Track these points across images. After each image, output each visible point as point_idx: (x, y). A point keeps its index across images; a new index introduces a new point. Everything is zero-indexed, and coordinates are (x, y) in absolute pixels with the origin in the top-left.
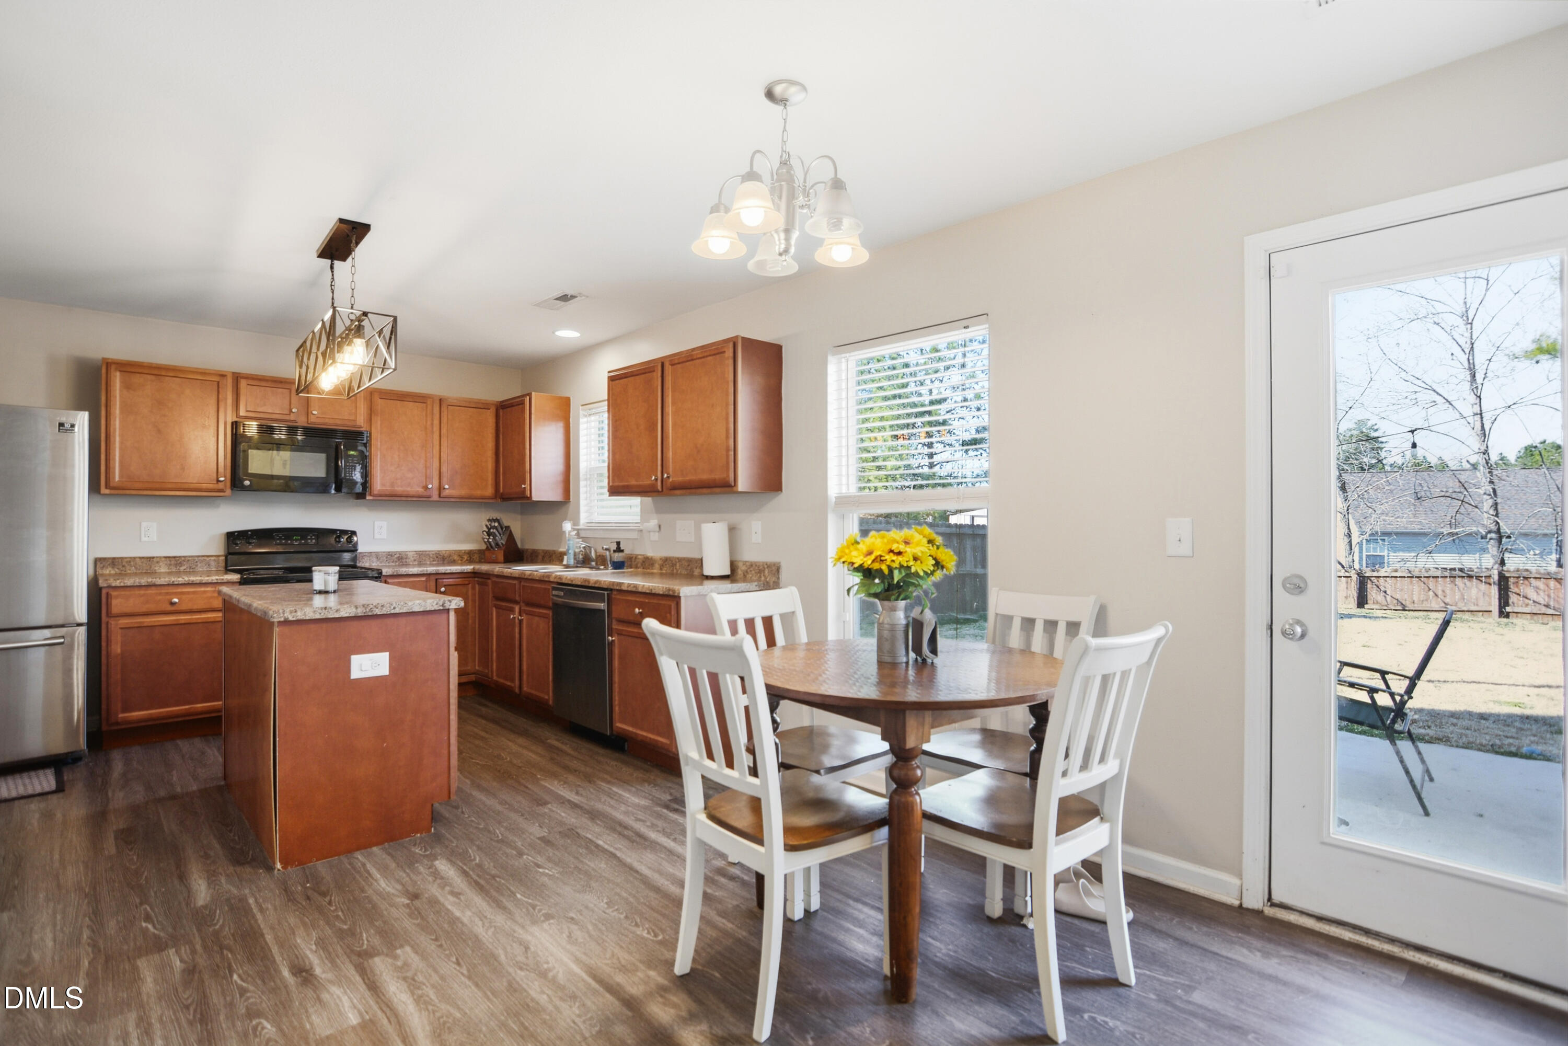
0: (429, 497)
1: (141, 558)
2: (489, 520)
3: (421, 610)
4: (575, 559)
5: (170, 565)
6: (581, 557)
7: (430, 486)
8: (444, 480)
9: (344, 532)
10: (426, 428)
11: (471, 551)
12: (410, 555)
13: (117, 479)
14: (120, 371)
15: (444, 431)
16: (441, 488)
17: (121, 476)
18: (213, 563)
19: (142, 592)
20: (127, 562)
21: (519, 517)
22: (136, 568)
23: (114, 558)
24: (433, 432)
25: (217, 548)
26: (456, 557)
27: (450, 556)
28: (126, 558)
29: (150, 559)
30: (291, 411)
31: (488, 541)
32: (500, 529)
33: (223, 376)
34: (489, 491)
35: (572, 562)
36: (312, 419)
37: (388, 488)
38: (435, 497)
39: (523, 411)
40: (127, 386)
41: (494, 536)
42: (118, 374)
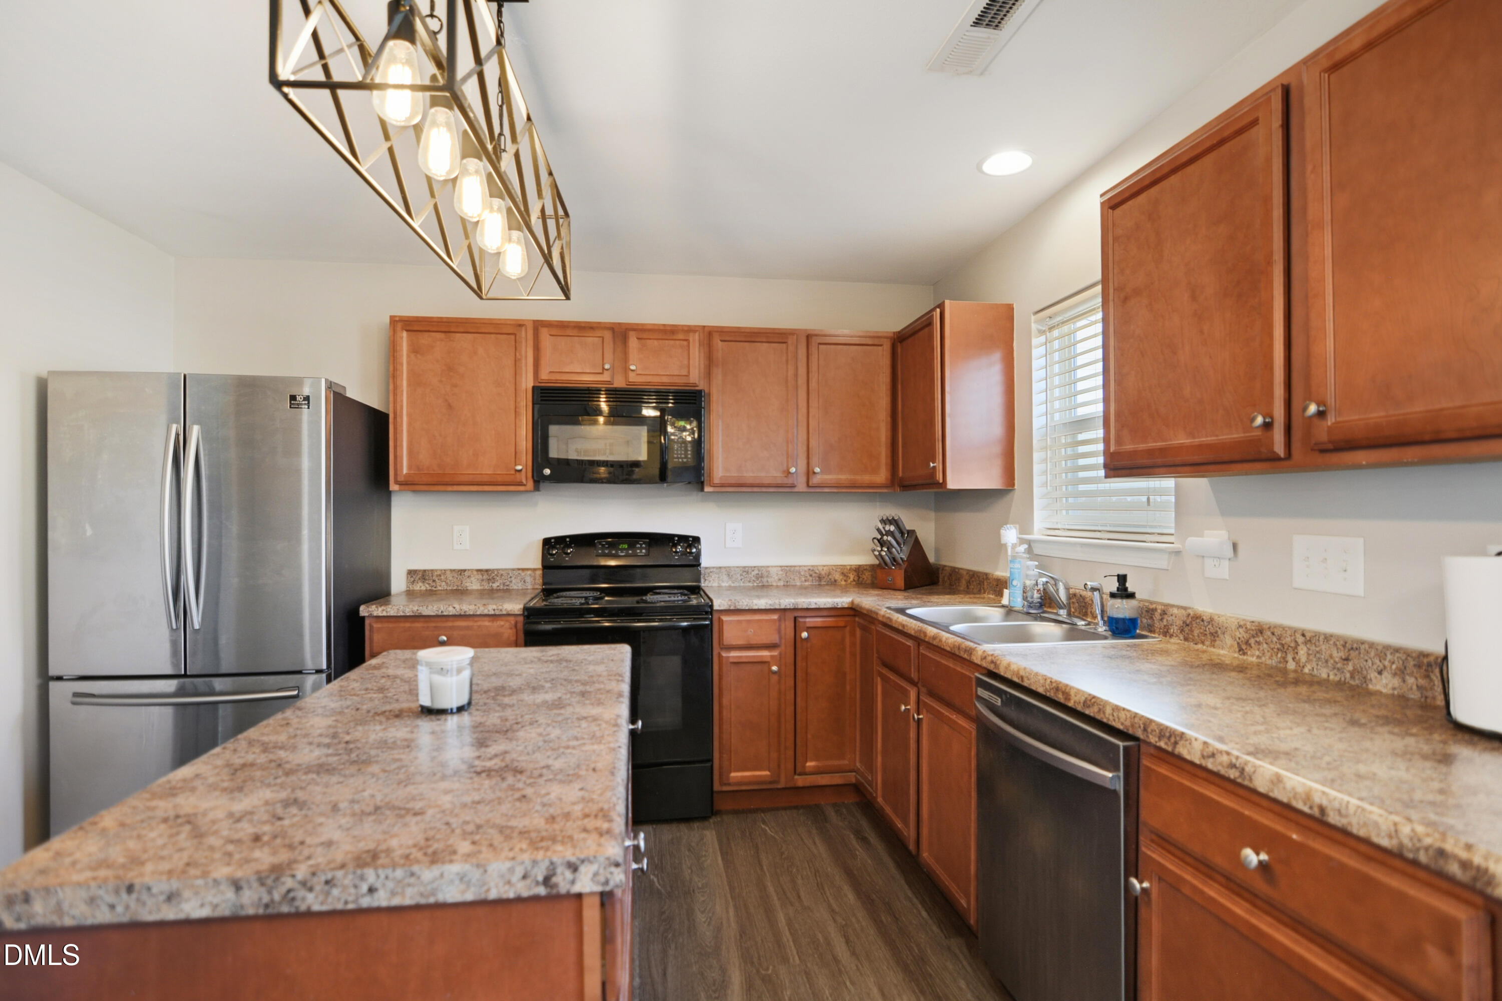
0: (793, 486)
1: (452, 571)
2: (883, 521)
3: (469, 897)
4: (1025, 598)
5: (483, 580)
6: (1036, 595)
7: (793, 470)
8: (814, 460)
9: (683, 539)
10: (787, 381)
11: (860, 566)
12: (773, 571)
13: (405, 471)
14: (407, 331)
15: (813, 384)
16: (809, 473)
17: (410, 467)
18: (528, 579)
19: (408, 625)
20: (437, 576)
21: (932, 514)
22: (447, 584)
23: (425, 571)
24: (796, 388)
25: (534, 560)
26: (838, 576)
27: (829, 574)
28: (436, 570)
29: (462, 572)
30: (603, 368)
31: (880, 554)
32: (898, 535)
33: (520, 326)
34: (882, 476)
35: (1019, 603)
36: (632, 378)
37: (733, 474)
38: (801, 487)
39: (931, 337)
40: (415, 350)
41: (890, 547)
42: (405, 334)
